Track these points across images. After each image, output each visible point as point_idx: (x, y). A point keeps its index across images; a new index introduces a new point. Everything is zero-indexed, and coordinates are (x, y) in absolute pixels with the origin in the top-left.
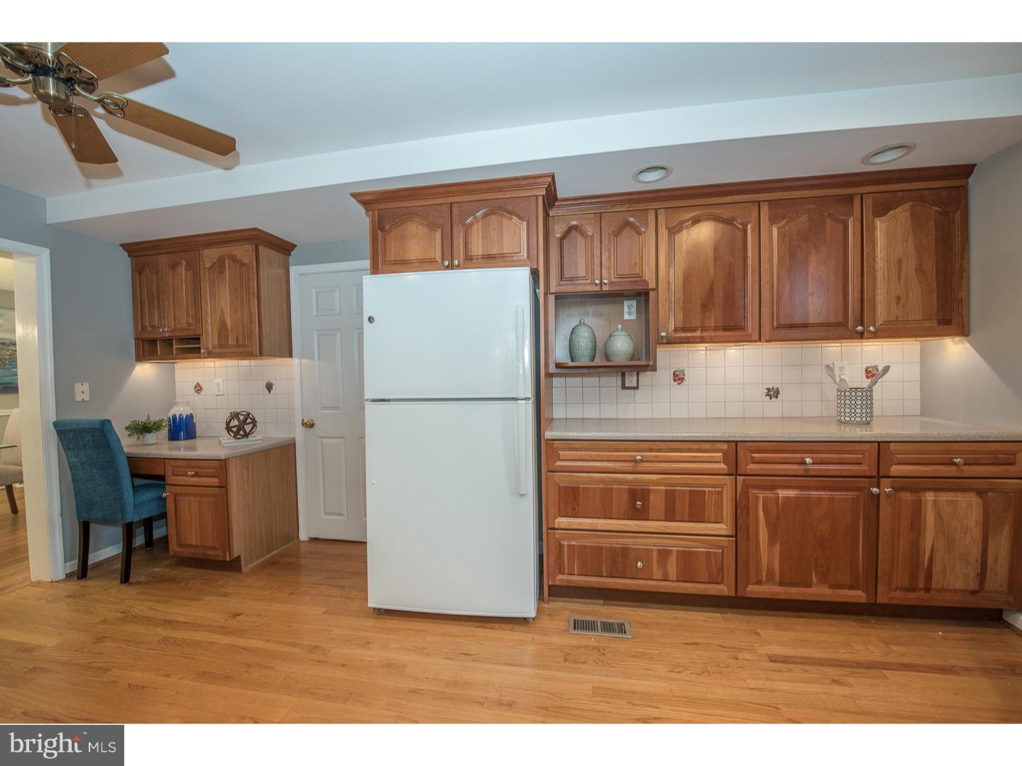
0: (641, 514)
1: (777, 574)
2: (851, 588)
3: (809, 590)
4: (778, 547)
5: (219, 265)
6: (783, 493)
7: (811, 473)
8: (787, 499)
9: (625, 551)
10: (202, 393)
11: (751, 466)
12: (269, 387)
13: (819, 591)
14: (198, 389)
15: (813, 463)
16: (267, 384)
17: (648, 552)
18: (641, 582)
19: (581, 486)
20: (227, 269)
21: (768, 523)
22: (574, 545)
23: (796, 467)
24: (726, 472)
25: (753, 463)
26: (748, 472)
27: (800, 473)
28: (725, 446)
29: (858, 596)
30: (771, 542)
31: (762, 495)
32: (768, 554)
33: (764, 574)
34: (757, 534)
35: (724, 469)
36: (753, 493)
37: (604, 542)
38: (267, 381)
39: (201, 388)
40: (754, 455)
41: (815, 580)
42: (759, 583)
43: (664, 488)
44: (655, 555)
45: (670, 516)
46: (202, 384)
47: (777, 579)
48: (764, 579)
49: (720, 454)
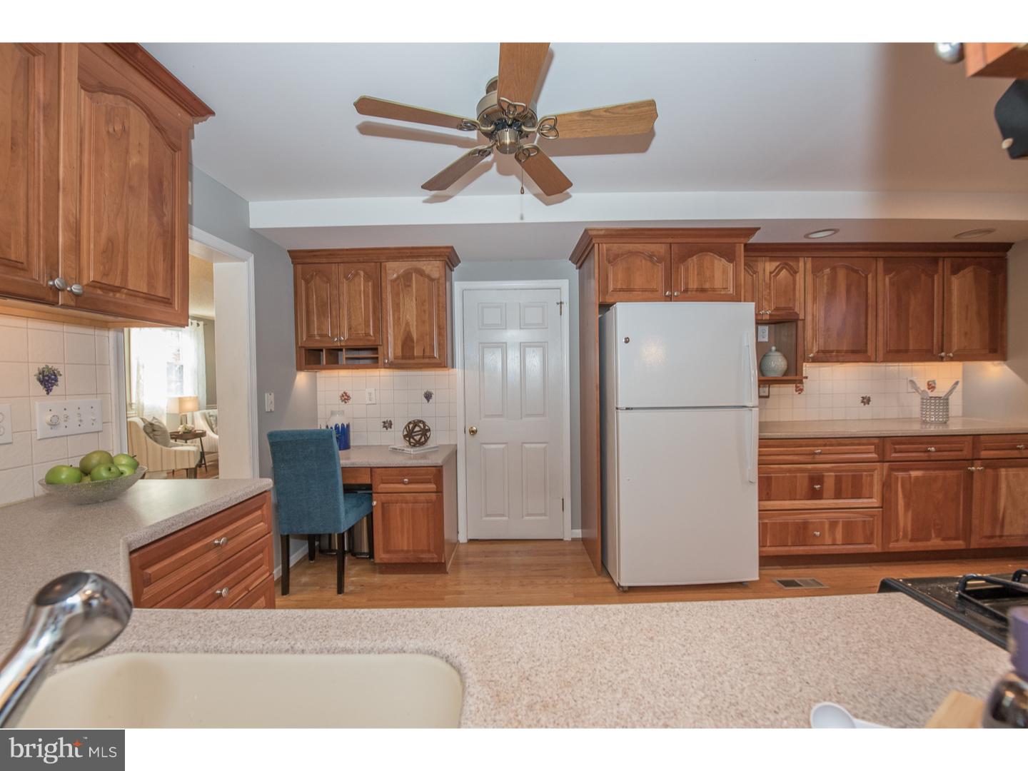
0: (816, 495)
1: (910, 533)
2: (956, 539)
3: (929, 543)
4: (910, 514)
5: (406, 276)
6: (914, 474)
7: (933, 458)
8: (917, 478)
9: (805, 525)
10: (350, 402)
11: (894, 455)
12: (428, 396)
13: (935, 543)
14: (345, 398)
15: (936, 451)
16: (426, 393)
17: (822, 523)
18: (816, 548)
19: (773, 475)
20: (414, 282)
21: (905, 496)
22: (767, 523)
23: (922, 454)
24: (877, 460)
25: (896, 452)
26: (892, 459)
27: (926, 458)
28: (876, 441)
29: (960, 544)
30: (906, 510)
31: (900, 474)
32: (904, 519)
33: (901, 533)
34: (897, 505)
35: (875, 458)
36: (895, 475)
37: (791, 519)
38: (425, 391)
39: (348, 397)
40: (896, 447)
41: (933, 535)
42: (897, 541)
43: (833, 474)
44: (827, 526)
45: (838, 495)
46: (350, 393)
47: (910, 537)
48: (901, 537)
49: (873, 447)
